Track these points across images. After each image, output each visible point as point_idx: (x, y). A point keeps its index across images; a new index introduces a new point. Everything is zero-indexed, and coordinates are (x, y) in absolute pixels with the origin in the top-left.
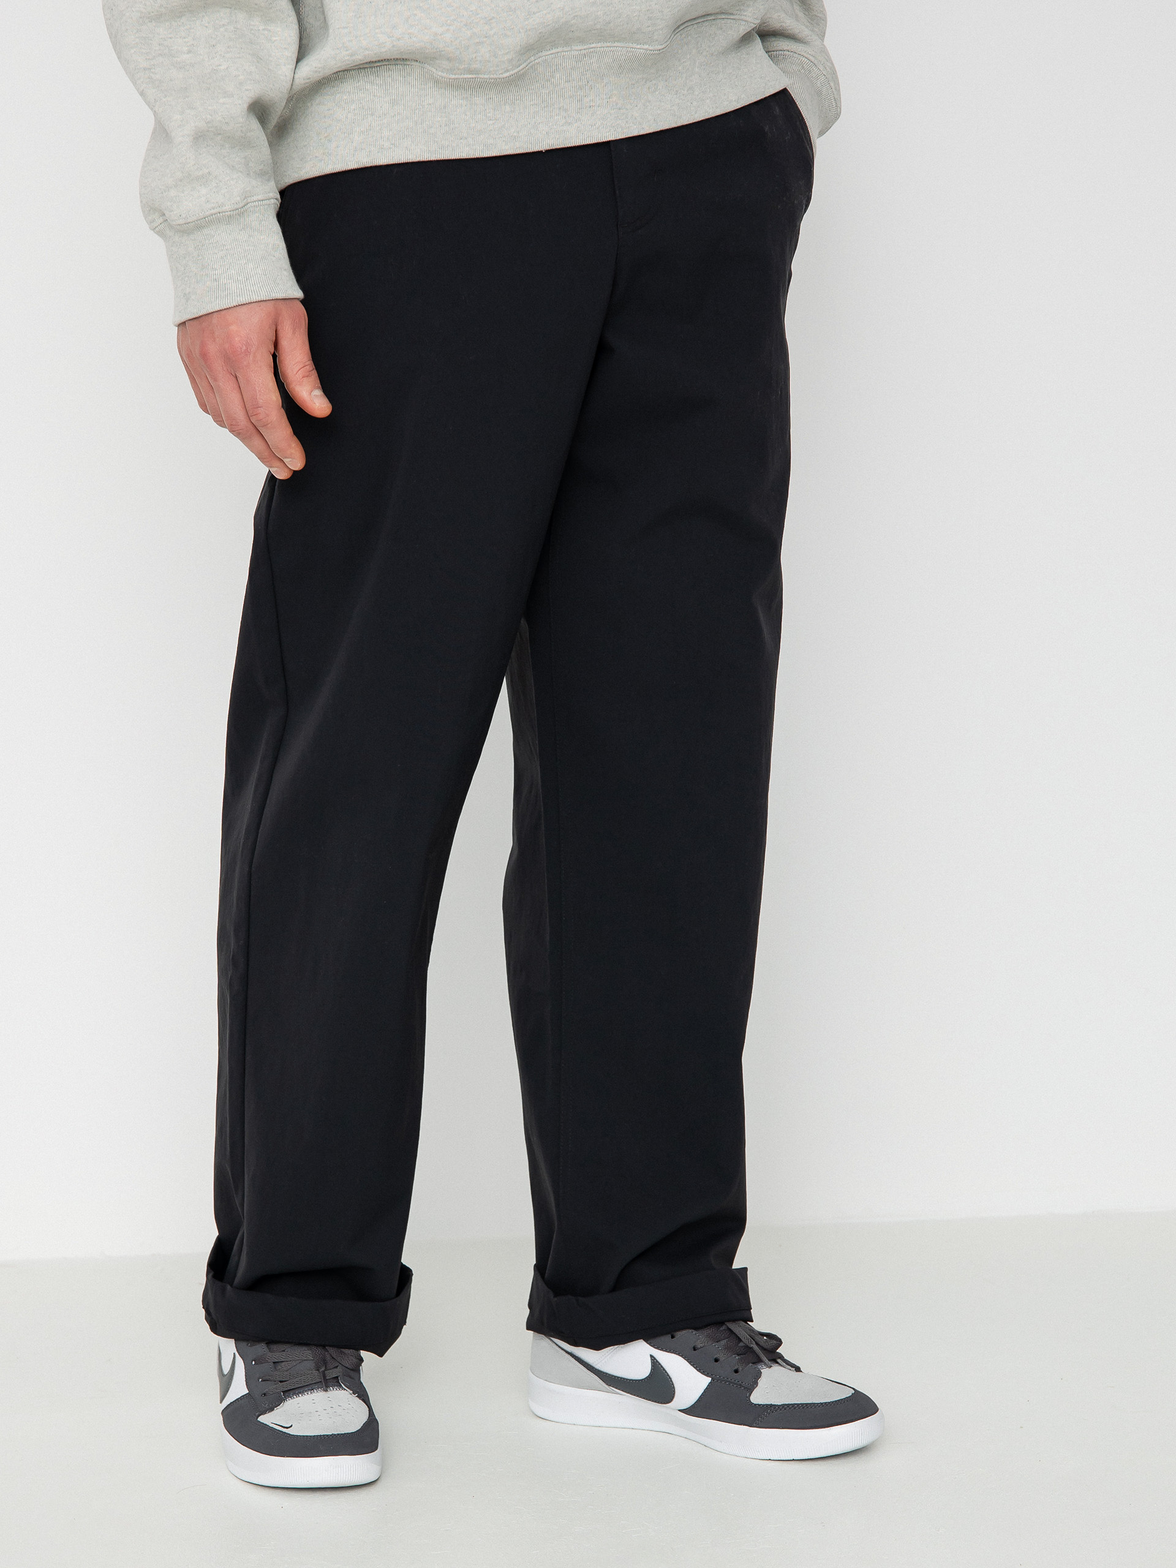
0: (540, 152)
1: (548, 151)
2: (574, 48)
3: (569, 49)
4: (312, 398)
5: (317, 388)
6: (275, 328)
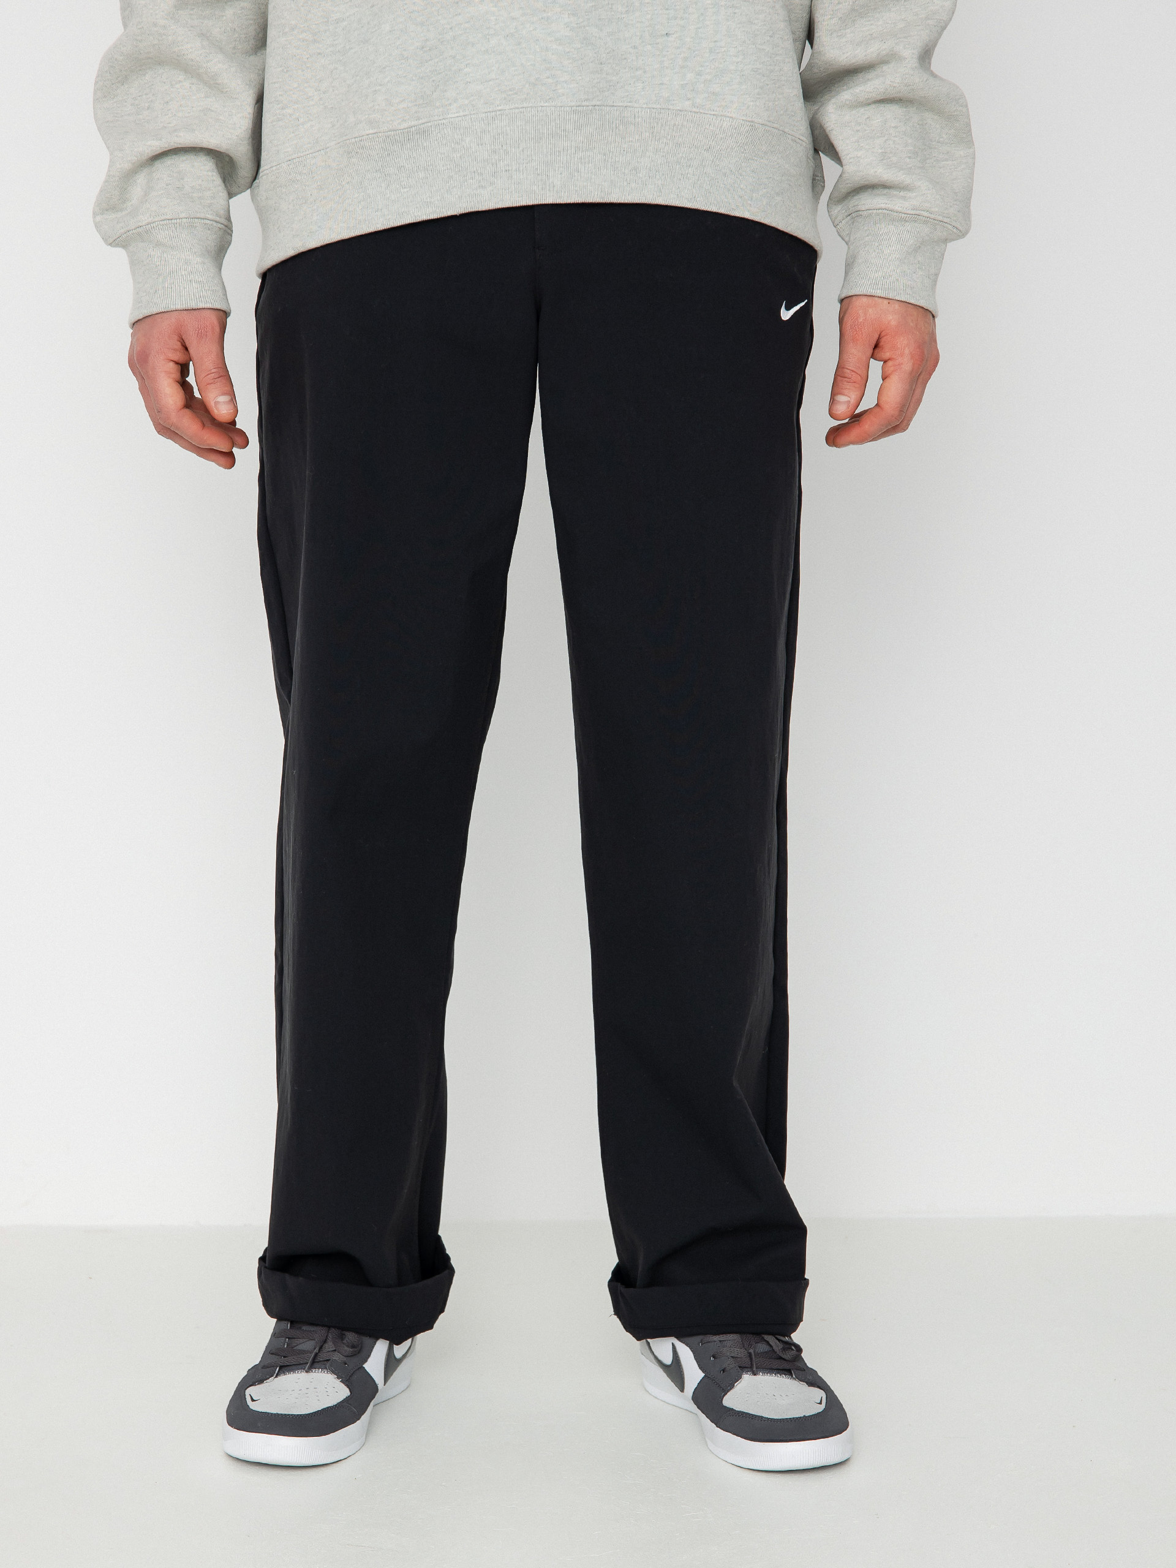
4: (216, 403)
5: (224, 394)
6: (176, 337)
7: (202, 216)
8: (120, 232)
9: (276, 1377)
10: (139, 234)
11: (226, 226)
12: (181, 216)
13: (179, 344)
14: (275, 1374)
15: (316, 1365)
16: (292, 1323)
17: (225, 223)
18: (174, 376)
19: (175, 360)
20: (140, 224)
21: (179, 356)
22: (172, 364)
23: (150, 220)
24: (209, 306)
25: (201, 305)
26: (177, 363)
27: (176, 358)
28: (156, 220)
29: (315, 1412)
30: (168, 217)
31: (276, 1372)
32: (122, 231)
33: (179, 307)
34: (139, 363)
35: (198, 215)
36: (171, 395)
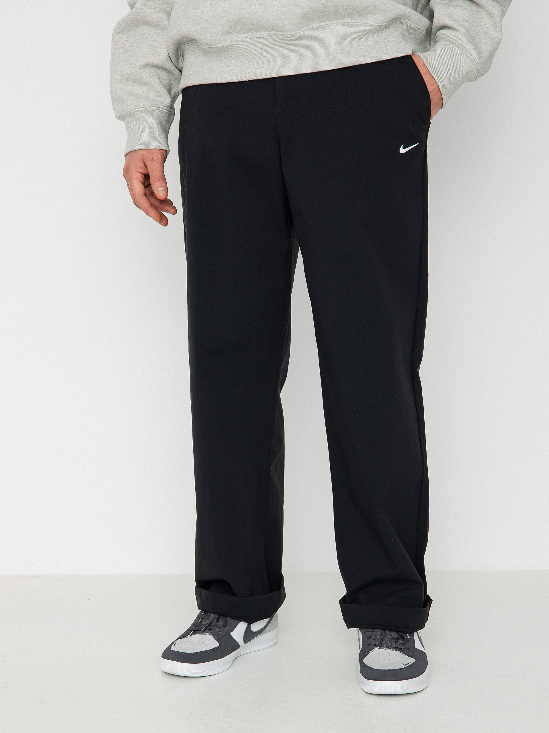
0: (246, 81)
1: (249, 81)
2: (254, 34)
3: (252, 34)
4: (158, 190)
5: (162, 186)
6: (142, 161)
7: (158, 106)
8: (121, 113)
9: (191, 635)
10: (130, 115)
11: (170, 111)
12: (147, 106)
13: (143, 164)
14: (190, 634)
15: (205, 631)
16: (205, 612)
17: (169, 110)
18: (140, 179)
19: (141, 172)
20: (129, 111)
21: (143, 170)
22: (139, 174)
23: (134, 108)
24: (157, 147)
25: (154, 147)
26: (142, 174)
27: (141, 171)
28: (136, 108)
29: (198, 652)
30: (141, 106)
31: (191, 633)
32: (122, 113)
33: (143, 148)
34: (127, 173)
35: (156, 106)
36: (139, 188)
